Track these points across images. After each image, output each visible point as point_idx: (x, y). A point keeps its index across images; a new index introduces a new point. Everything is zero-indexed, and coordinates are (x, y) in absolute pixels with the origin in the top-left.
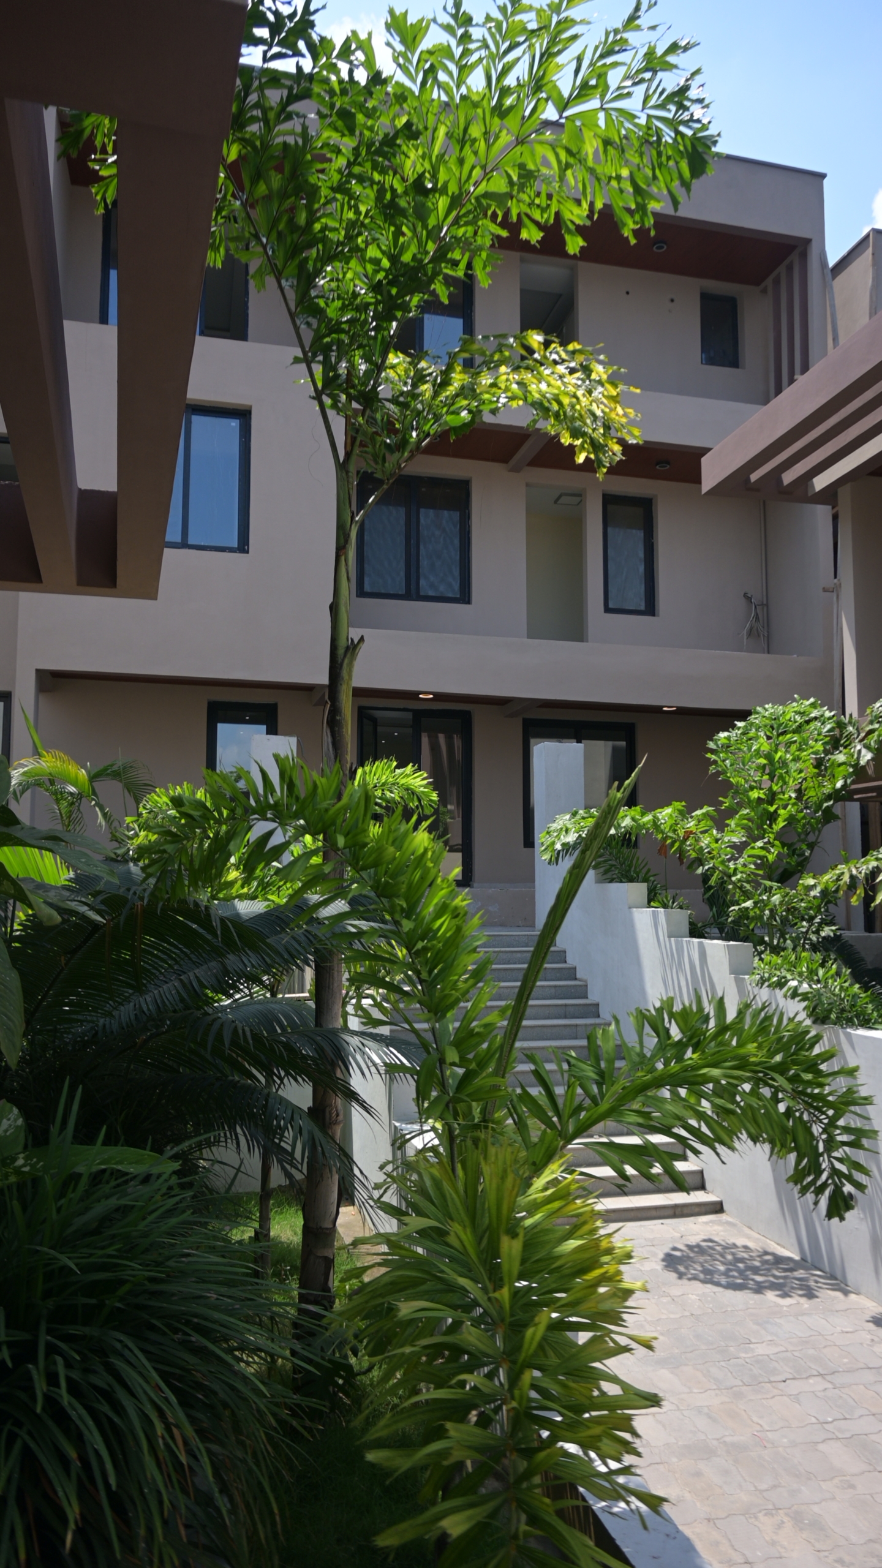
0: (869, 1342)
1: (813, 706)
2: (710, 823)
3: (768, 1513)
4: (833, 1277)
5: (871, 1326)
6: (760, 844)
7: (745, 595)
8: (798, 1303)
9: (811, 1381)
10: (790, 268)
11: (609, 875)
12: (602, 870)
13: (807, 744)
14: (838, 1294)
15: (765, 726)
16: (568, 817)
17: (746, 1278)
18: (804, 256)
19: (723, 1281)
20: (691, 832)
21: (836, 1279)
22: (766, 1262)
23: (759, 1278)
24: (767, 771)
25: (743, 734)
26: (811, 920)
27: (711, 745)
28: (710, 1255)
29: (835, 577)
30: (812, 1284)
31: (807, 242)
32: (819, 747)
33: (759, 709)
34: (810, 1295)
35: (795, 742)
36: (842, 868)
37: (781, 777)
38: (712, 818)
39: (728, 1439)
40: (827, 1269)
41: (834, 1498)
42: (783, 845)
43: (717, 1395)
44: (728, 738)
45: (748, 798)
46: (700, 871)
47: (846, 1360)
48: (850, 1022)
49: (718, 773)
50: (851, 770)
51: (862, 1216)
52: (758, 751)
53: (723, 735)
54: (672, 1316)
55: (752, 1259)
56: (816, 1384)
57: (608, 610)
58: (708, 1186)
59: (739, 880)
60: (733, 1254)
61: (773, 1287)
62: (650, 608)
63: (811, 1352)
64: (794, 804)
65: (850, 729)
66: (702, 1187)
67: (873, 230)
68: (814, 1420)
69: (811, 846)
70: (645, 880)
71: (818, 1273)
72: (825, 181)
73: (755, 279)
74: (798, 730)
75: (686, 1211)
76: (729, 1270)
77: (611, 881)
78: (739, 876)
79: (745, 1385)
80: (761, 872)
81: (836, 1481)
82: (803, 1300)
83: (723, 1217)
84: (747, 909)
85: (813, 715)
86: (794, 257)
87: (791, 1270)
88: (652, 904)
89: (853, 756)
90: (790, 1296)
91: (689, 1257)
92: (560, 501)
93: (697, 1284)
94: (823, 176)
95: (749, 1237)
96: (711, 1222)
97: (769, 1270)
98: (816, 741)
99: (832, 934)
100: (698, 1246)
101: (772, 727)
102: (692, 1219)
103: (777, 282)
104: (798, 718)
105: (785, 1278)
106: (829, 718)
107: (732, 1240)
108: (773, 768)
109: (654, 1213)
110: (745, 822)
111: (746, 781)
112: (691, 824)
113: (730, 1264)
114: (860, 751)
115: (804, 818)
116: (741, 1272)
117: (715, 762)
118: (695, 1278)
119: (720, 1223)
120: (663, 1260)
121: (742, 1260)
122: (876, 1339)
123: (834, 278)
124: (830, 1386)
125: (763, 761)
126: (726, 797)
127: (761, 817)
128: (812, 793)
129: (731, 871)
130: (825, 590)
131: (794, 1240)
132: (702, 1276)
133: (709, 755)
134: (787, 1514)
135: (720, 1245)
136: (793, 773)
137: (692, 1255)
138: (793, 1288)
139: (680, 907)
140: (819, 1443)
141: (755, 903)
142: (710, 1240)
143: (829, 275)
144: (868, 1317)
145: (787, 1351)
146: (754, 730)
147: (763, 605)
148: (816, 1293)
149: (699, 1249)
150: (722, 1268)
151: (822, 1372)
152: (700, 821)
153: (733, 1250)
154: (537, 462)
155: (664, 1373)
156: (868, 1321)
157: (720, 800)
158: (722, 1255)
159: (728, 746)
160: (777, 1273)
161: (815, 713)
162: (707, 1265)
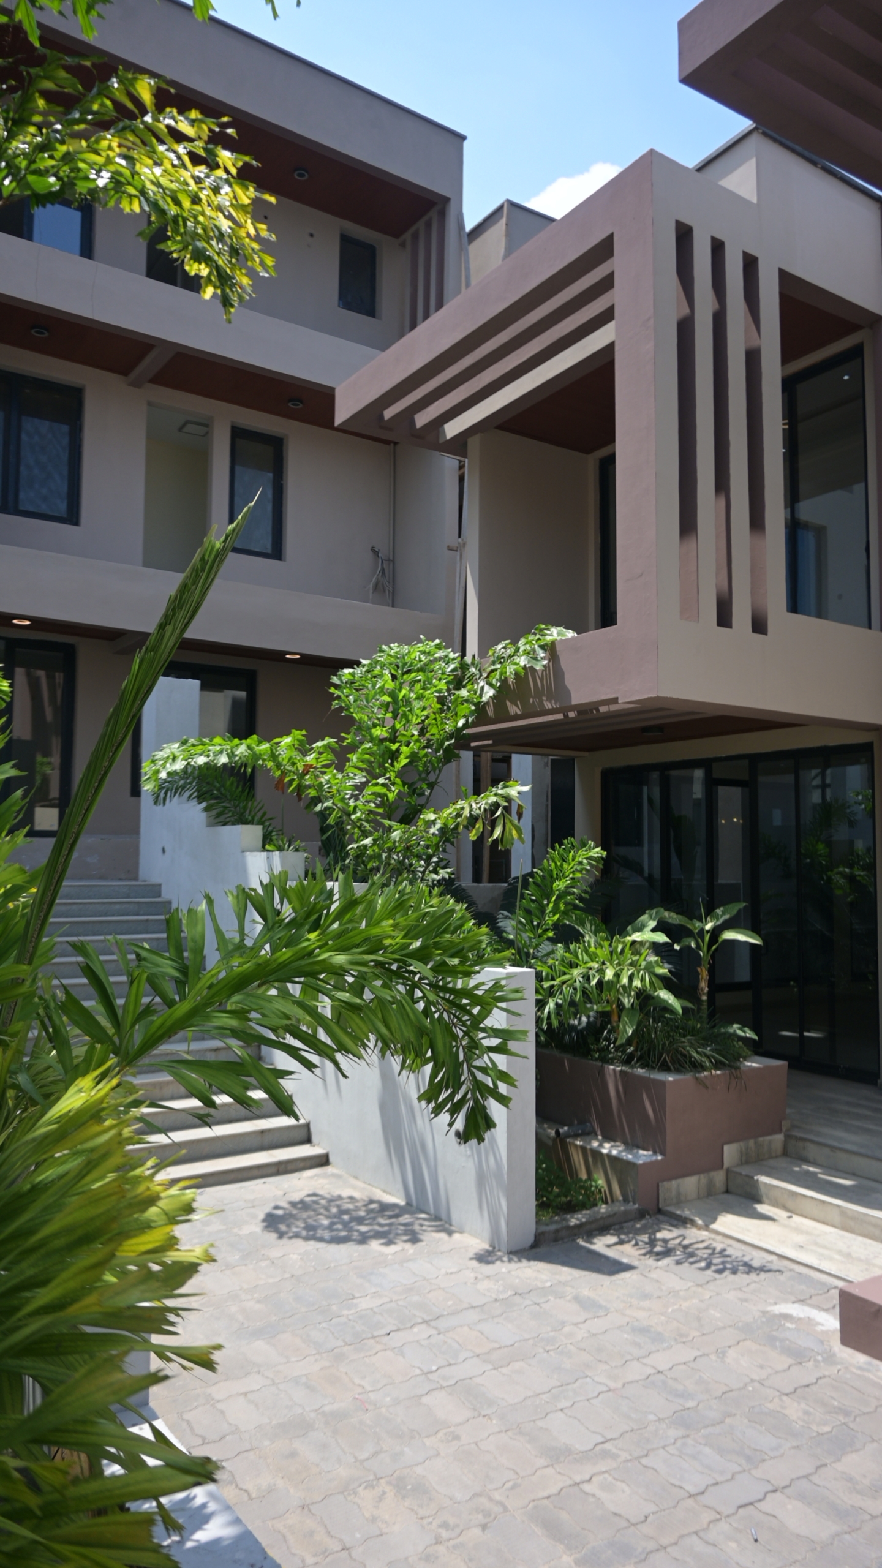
0: (472, 1280)
1: (439, 647)
2: (331, 757)
3: (370, 1486)
4: (437, 1218)
5: (474, 1263)
6: (381, 781)
7: (373, 549)
8: (403, 1250)
9: (415, 1330)
10: (429, 225)
11: (222, 818)
12: (214, 812)
13: (430, 683)
14: (443, 1235)
15: (391, 664)
16: (177, 745)
17: (351, 1230)
18: (442, 214)
19: (327, 1235)
20: (311, 766)
21: (440, 1220)
22: (372, 1211)
23: (363, 1228)
24: (391, 709)
25: (368, 671)
26: (429, 859)
27: (335, 680)
28: (314, 1210)
29: (460, 536)
30: (417, 1227)
31: (447, 200)
32: (442, 686)
33: (384, 647)
34: (414, 1239)
35: (419, 681)
36: (462, 803)
37: (405, 715)
38: (333, 750)
39: (327, 1409)
40: (432, 1211)
41: (438, 1455)
42: (404, 784)
43: (316, 1360)
44: (353, 675)
45: (371, 735)
46: (319, 808)
47: (450, 1303)
49: (341, 709)
50: (473, 708)
51: (469, 1153)
52: (382, 688)
53: (347, 671)
54: (271, 1280)
55: (357, 1209)
56: (421, 1332)
58: (314, 1138)
59: (359, 819)
60: (338, 1206)
61: (377, 1235)
62: (277, 552)
63: (416, 1298)
64: (417, 741)
65: (473, 670)
66: (308, 1140)
67: (508, 201)
68: (418, 1372)
69: (431, 786)
70: (260, 823)
71: (423, 1216)
72: (466, 144)
73: (395, 230)
74: (423, 669)
75: (290, 1167)
76: (332, 1224)
77: (225, 824)
78: (358, 814)
79: (346, 1344)
80: (381, 811)
81: (441, 1434)
82: (408, 1246)
83: (329, 1169)
84: (365, 846)
85: (437, 655)
86: (433, 214)
87: (397, 1216)
88: (267, 847)
89: (475, 693)
90: (395, 1243)
91: (291, 1216)
92: (185, 429)
93: (299, 1242)
94: (463, 138)
95: (354, 1188)
96: (316, 1175)
97: (374, 1219)
98: (440, 680)
99: (447, 876)
100: (302, 1202)
101: (398, 667)
102: (296, 1175)
103: (415, 237)
104: (423, 657)
105: (390, 1225)
106: (454, 659)
107: (336, 1193)
108: (396, 707)
109: (255, 1172)
110: (367, 756)
111: (370, 718)
112: (310, 758)
113: (335, 1216)
114: (482, 688)
115: (426, 755)
116: (345, 1225)
117: (339, 697)
118: (297, 1236)
119: (325, 1176)
120: (264, 1221)
121: (347, 1212)
122: (480, 1276)
123: (470, 241)
124: (434, 1332)
125: (387, 698)
126: (348, 733)
127: (382, 755)
128: (434, 730)
129: (351, 809)
130: (449, 548)
131: (400, 1186)
132: (304, 1233)
133: (332, 690)
134: (389, 1483)
135: (323, 1198)
136: (417, 711)
137: (295, 1212)
138: (397, 1234)
139: (297, 850)
140: (423, 1395)
141: (374, 840)
142: (314, 1195)
143: (465, 240)
144: (471, 1255)
145: (391, 1301)
146: (379, 668)
147: (389, 560)
148: (421, 1237)
149: (302, 1205)
150: (326, 1222)
151: (427, 1318)
152: (320, 753)
153: (338, 1203)
154: (161, 379)
155: (260, 1345)
156: (471, 1259)
157: (343, 734)
158: (327, 1209)
159: (352, 683)
160: (382, 1221)
161: (440, 654)
162: (310, 1221)
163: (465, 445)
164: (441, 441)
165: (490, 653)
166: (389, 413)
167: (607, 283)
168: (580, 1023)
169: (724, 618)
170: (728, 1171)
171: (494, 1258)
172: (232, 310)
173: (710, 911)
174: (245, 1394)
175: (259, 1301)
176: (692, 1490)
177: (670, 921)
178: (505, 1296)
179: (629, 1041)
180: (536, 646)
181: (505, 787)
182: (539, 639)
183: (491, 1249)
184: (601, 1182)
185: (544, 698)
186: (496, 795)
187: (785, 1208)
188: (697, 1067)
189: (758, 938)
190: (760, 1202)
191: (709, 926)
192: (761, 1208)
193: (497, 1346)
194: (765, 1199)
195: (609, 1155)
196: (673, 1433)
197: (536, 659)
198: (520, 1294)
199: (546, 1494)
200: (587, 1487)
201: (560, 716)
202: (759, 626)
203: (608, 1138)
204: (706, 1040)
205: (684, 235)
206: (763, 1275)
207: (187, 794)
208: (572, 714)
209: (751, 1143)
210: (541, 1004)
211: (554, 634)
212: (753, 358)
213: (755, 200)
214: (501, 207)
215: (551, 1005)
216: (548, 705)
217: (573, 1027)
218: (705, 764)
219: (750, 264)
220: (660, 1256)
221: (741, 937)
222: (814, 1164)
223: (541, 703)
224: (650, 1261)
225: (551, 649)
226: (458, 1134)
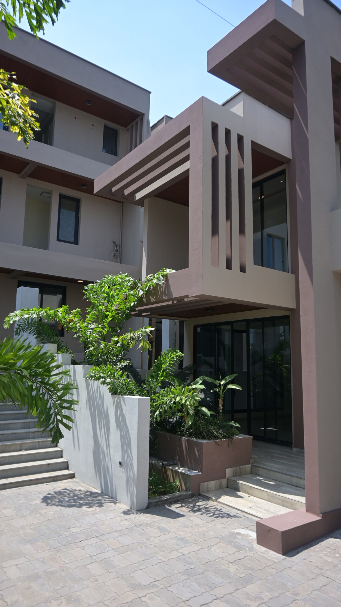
0: (119, 521)
1: (127, 276)
2: (79, 316)
3: (57, 599)
5: (122, 515)
6: (100, 326)
7: (113, 241)
8: (95, 510)
9: (92, 540)
10: (137, 123)
11: (43, 341)
12: (40, 339)
13: (122, 289)
14: (113, 504)
15: (108, 282)
18: (142, 119)
19: (66, 504)
20: (72, 320)
21: (113, 498)
22: (87, 495)
23: (81, 502)
24: (107, 299)
25: (99, 285)
26: (117, 356)
27: (86, 288)
28: (63, 495)
30: (103, 501)
31: (143, 114)
32: (126, 290)
33: (106, 276)
34: (101, 505)
35: (118, 289)
36: (127, 334)
37: (112, 302)
38: (80, 314)
39: (48, 570)
40: (110, 495)
41: (88, 587)
42: (110, 327)
43: (49, 552)
44: (93, 286)
45: (98, 309)
46: (75, 336)
47: (108, 529)
48: (125, 394)
49: (87, 298)
50: (136, 298)
51: (124, 471)
52: (104, 291)
53: (91, 284)
54: (39, 522)
55: (81, 494)
56: (94, 541)
57: (58, 240)
58: (70, 467)
59: (92, 341)
60: (74, 493)
61: (86, 504)
62: (76, 242)
63: (95, 528)
64: (114, 311)
65: (139, 285)
66: (67, 468)
67: (166, 115)
68: (88, 556)
69: (120, 328)
70: (57, 343)
71: (106, 497)
72: (151, 95)
73: (125, 125)
74: (119, 284)
75: (58, 479)
76: (70, 500)
78: (91, 339)
79: (63, 546)
80: (100, 338)
81: (91, 579)
82: (98, 508)
83: (74, 480)
84: (91, 350)
86: (139, 119)
87: (96, 497)
88: (58, 352)
89: (137, 293)
90: (92, 507)
91: (54, 497)
92: (43, 195)
93: (54, 507)
94: (150, 93)
95: (82, 486)
96: (68, 482)
97: (87, 498)
98: (125, 288)
99: (127, 364)
100: (60, 492)
101: (111, 283)
102: (61, 481)
103: (132, 127)
104: (120, 280)
105: (93, 500)
106: (132, 281)
107: (74, 488)
108: (109, 298)
109: (44, 481)
110: (94, 316)
111: (98, 302)
112: (71, 316)
113: (72, 497)
114: (139, 291)
115: (118, 317)
116: (75, 501)
117: (87, 294)
118: (54, 504)
119: (72, 482)
120: (42, 499)
121: (77, 495)
122: (123, 519)
123: (152, 130)
124: (99, 540)
125: (105, 295)
126: (89, 308)
127: (102, 317)
128: (121, 307)
129: (88, 337)
131: (99, 485)
132: (57, 503)
133: (84, 291)
134: (65, 598)
135: (68, 490)
136: (116, 300)
137: (56, 495)
138: (95, 504)
139: (70, 353)
140: (88, 565)
141: (94, 348)
142: (66, 489)
143: (150, 129)
144: (122, 512)
145: (85, 529)
146: (103, 284)
147: (120, 246)
148: (103, 505)
149: (60, 493)
150: (67, 499)
151: (97, 535)
152: (75, 315)
154: (33, 175)
155: (28, 546)
157: (87, 308)
158: (69, 494)
159: (92, 289)
160: (90, 499)
161: (127, 279)
162: (61, 499)
163: (143, 202)
164: (134, 201)
166: (114, 189)
167: (187, 146)
168: (173, 421)
169: (229, 266)
170: (228, 479)
171: (130, 513)
172: (28, 144)
173: (223, 378)
174: (16, 565)
175: (32, 530)
176: (184, 599)
177: (208, 381)
178: (131, 527)
179: (191, 427)
180: (160, 276)
181: (145, 328)
182: (162, 273)
183: (130, 509)
184: (178, 483)
185: (163, 295)
186: (141, 331)
187: (248, 493)
188: (216, 437)
189: (240, 387)
190: (239, 491)
191: (222, 383)
192: (239, 493)
193: (122, 545)
194: (241, 490)
195: (181, 472)
196: (183, 578)
197: (160, 280)
198: (137, 526)
199: (126, 602)
200: (143, 599)
201: (170, 303)
202: (243, 269)
203: (182, 466)
204: (221, 427)
205: (215, 127)
206: (233, 519)
207: (29, 331)
208: (175, 302)
209: (238, 468)
210: (153, 412)
211: (168, 271)
212: (241, 172)
213: (242, 116)
214: (163, 118)
215: (158, 412)
216: (165, 298)
217: (171, 422)
218: (231, 323)
219: (240, 139)
220: (195, 511)
221: (234, 387)
222: (261, 476)
223: (162, 297)
224: (191, 514)
225: (166, 277)
226: (120, 463)
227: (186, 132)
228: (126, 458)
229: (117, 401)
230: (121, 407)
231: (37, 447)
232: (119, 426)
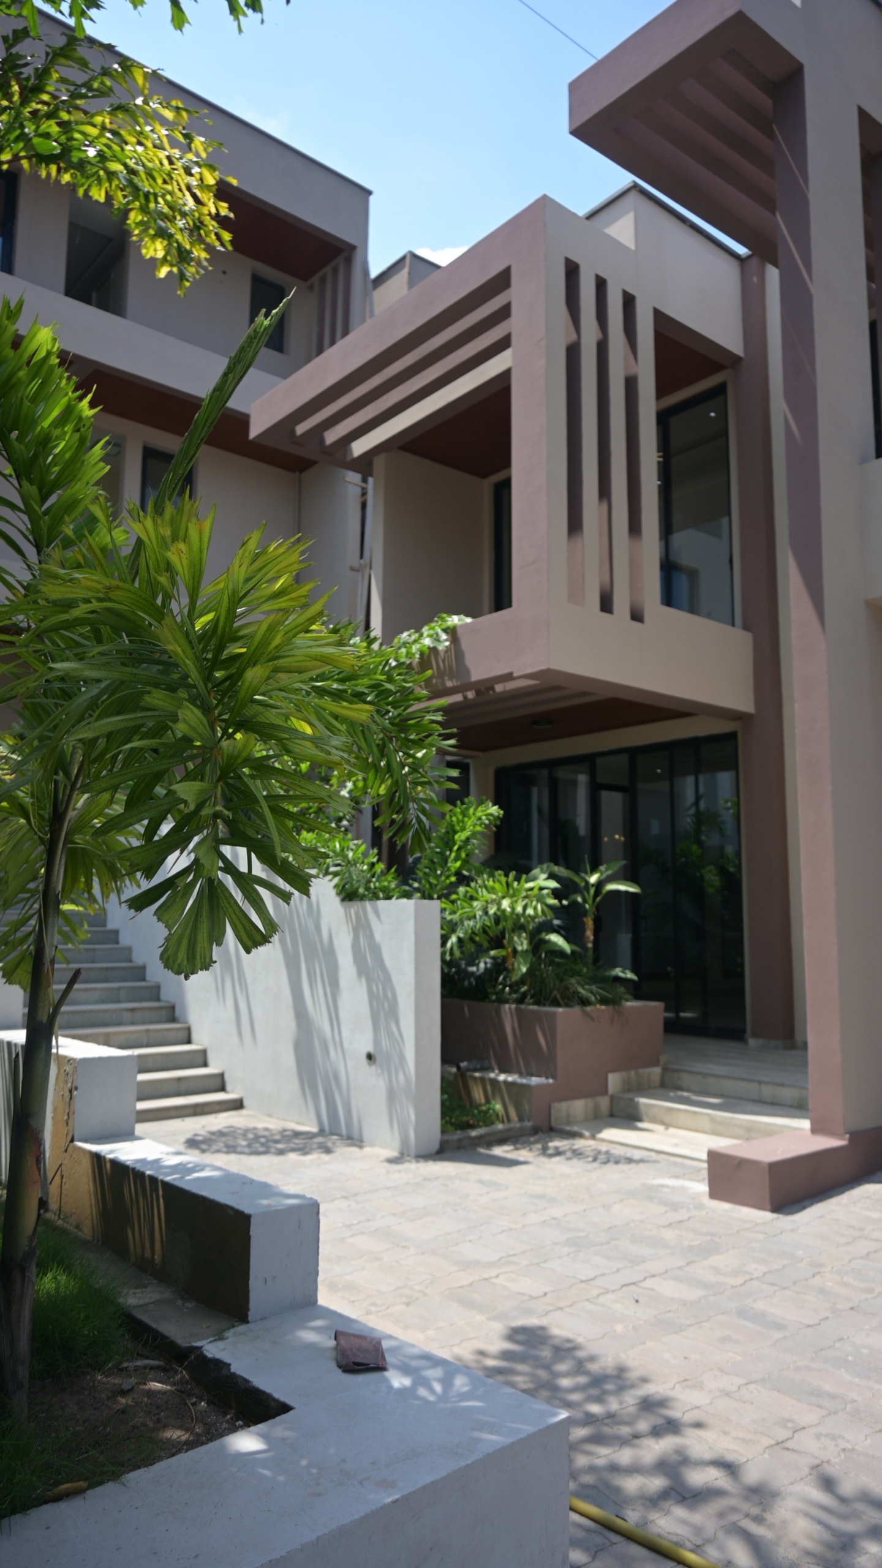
0: (385, 1173)
4: (350, 1138)
5: (386, 1164)
8: (318, 1158)
10: (336, 270)
14: (354, 1149)
17: (268, 1147)
18: (349, 261)
19: (246, 1150)
21: (353, 1138)
22: (287, 1136)
23: (280, 1146)
28: (232, 1136)
29: (361, 557)
30: (330, 1145)
31: (353, 248)
34: (328, 1151)
40: (344, 1132)
41: (363, 1269)
47: (366, 1186)
48: (376, 897)
51: (379, 1071)
55: (273, 1135)
58: (228, 1087)
61: (293, 1150)
66: (222, 1088)
67: (410, 252)
71: (336, 1137)
72: (372, 198)
73: (303, 273)
75: (206, 1109)
76: (251, 1144)
81: (365, 1258)
82: (322, 1156)
83: (243, 1112)
86: (340, 260)
87: (311, 1138)
90: (310, 1154)
91: (210, 1140)
93: (221, 1155)
94: (369, 193)
95: (268, 1122)
96: (233, 1115)
97: (289, 1140)
100: (220, 1132)
103: (323, 280)
105: (305, 1143)
107: (252, 1126)
113: (253, 1139)
116: (264, 1145)
118: (218, 1151)
119: (243, 1115)
120: (185, 1143)
121: (263, 1137)
122: (391, 1171)
123: (375, 287)
130: (352, 569)
131: (313, 1115)
132: (225, 1149)
135: (240, 1129)
137: (214, 1137)
138: (312, 1149)
142: (232, 1128)
143: (370, 285)
144: (382, 1159)
148: (334, 1150)
149: (221, 1134)
150: (244, 1143)
153: (255, 1131)
156: (382, 1161)
158: (244, 1135)
160: (297, 1142)
162: (230, 1143)
163: (370, 464)
164: (349, 459)
165: (396, 640)
166: (301, 429)
167: (504, 313)
168: (478, 970)
169: (606, 605)
170: (612, 1098)
171: (404, 1161)
173: (594, 870)
176: (584, 1278)
177: (560, 874)
178: (415, 1181)
179: (522, 981)
180: (439, 631)
182: (441, 625)
183: (400, 1155)
184: (498, 1107)
185: (446, 678)
187: (662, 1123)
188: (584, 1002)
189: (637, 886)
190: (640, 1120)
191: (593, 879)
192: (640, 1125)
193: (410, 1208)
194: (645, 1118)
195: (505, 1082)
196: (566, 1250)
197: (439, 641)
198: (429, 1180)
199: (460, 1285)
200: (494, 1281)
201: (458, 698)
202: (637, 616)
203: (503, 1071)
204: (594, 980)
205: (572, 271)
206: (642, 1165)
208: (471, 695)
209: (632, 1073)
210: (444, 939)
211: (455, 620)
212: (631, 384)
213: (632, 246)
214: (403, 259)
215: (453, 939)
216: (449, 684)
217: (473, 973)
218: (588, 761)
219: (629, 301)
220: (551, 1156)
221: (622, 887)
222: (688, 1090)
223: (443, 683)
224: (544, 1159)
225: (452, 632)
226: (370, 1057)
227: (502, 281)
228: (385, 1043)
229: (357, 914)
230: (368, 927)
231: (145, 1042)
232: (362, 970)
